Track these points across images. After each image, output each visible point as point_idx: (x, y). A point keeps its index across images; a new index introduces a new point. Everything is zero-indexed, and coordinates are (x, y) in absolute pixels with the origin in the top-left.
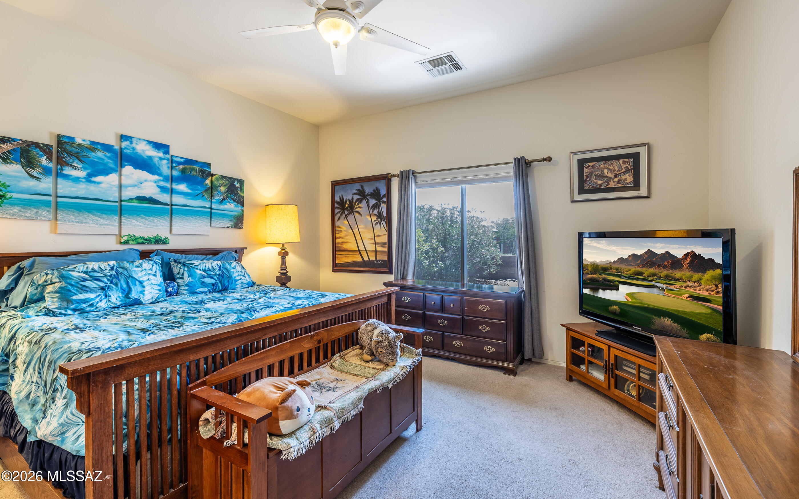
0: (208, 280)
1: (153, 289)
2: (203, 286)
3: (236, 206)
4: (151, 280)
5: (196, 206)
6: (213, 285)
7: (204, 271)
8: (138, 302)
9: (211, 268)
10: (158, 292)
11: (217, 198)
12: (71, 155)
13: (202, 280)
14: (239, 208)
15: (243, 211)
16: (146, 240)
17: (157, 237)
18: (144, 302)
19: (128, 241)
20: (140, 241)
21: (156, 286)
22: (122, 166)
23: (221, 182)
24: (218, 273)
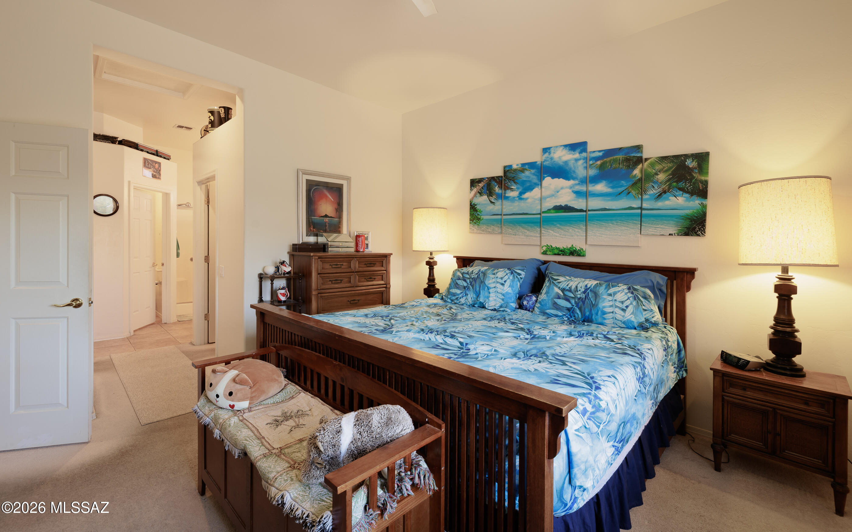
0: (563, 303)
1: (498, 297)
2: (554, 308)
3: (687, 200)
4: (497, 288)
5: (619, 208)
6: (569, 309)
7: (563, 290)
8: (483, 307)
9: (573, 288)
10: (501, 301)
11: (652, 192)
12: (510, 180)
13: (556, 300)
14: (695, 203)
15: (704, 206)
16: (561, 251)
17: (572, 248)
18: (487, 307)
19: (547, 251)
20: (556, 251)
21: (500, 295)
22: (541, 179)
23: (658, 167)
24: (579, 296)
